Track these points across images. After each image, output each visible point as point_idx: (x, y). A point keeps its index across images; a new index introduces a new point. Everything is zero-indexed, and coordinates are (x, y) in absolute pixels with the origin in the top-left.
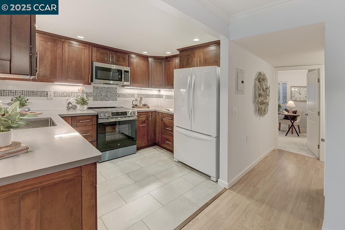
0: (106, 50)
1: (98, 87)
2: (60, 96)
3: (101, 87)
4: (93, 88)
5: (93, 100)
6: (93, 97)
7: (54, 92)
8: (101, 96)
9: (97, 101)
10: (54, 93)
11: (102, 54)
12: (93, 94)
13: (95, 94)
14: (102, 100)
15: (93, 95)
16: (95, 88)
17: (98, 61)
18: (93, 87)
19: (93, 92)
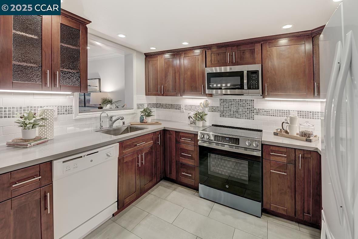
0: (222, 48)
1: (225, 99)
2: (190, 109)
3: (230, 100)
4: (220, 101)
5: (219, 116)
6: (220, 112)
7: (185, 105)
8: (230, 111)
9: (224, 118)
10: (185, 107)
11: (219, 55)
12: (220, 108)
13: (222, 109)
14: (231, 116)
15: (220, 110)
16: (223, 100)
17: (213, 65)
18: (220, 99)
19: (220, 106)
